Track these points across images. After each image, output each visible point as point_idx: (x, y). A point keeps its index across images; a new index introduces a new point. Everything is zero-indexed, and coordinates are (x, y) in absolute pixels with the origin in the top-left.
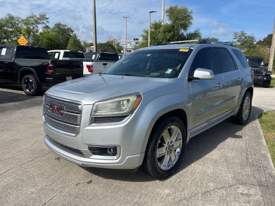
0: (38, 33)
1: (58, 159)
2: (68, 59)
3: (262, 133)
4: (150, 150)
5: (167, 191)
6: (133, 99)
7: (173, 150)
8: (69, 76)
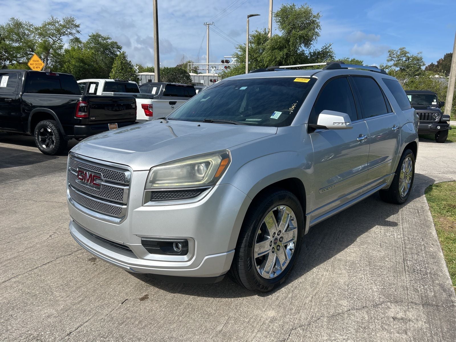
0: (63, 51)
1: (93, 260)
2: (111, 94)
3: (431, 219)
4: (243, 245)
5: (271, 313)
6: (215, 161)
7: (282, 245)
8: (112, 122)
